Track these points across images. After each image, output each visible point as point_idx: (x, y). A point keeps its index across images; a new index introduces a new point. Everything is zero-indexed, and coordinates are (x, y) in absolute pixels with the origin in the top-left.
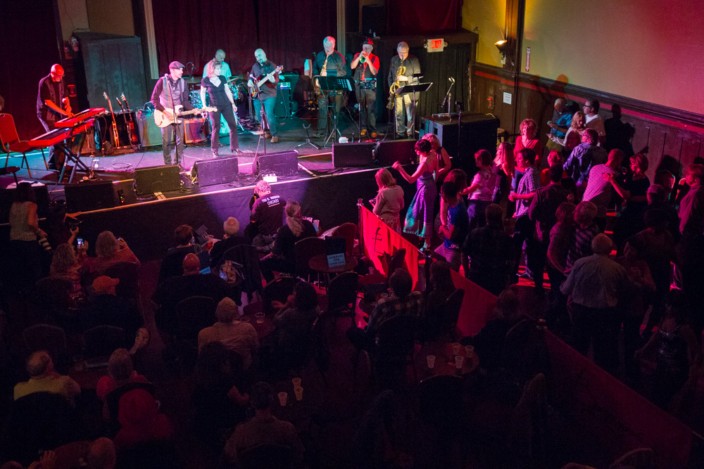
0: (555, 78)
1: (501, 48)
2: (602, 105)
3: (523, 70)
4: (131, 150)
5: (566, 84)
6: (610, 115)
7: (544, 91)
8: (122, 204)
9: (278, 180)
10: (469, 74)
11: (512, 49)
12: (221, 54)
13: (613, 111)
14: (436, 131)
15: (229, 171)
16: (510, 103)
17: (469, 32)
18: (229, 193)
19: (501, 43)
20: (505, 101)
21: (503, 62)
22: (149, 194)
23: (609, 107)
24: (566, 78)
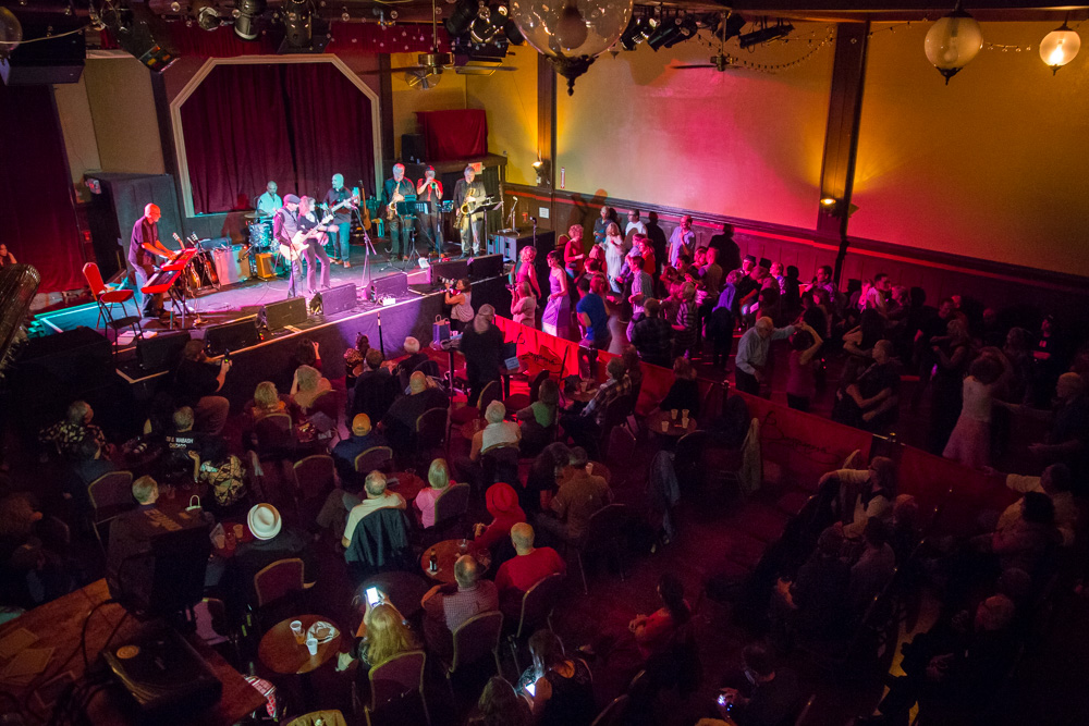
0: (594, 194)
1: (538, 170)
2: (642, 214)
3: (558, 188)
4: (214, 290)
5: (606, 198)
6: (649, 221)
7: (580, 204)
8: (261, 341)
9: (397, 302)
10: (501, 194)
11: (548, 170)
12: (273, 186)
13: (650, 218)
14: (507, 246)
15: (348, 298)
16: (547, 217)
17: (496, 156)
18: (357, 319)
19: (538, 164)
20: (541, 215)
21: (539, 181)
22: (279, 329)
23: (647, 215)
24: (606, 193)
